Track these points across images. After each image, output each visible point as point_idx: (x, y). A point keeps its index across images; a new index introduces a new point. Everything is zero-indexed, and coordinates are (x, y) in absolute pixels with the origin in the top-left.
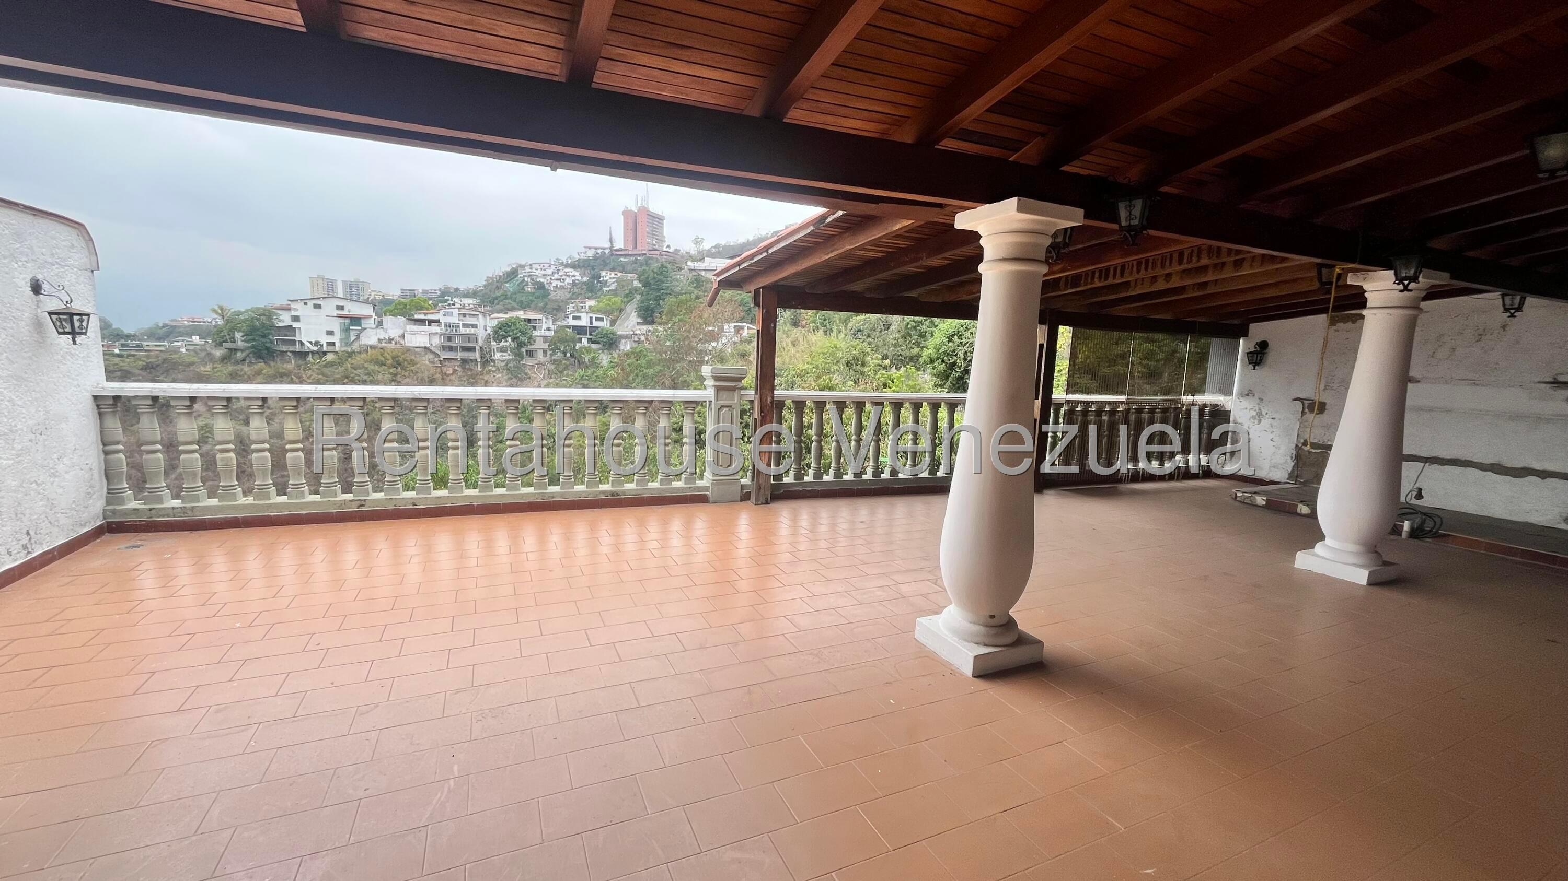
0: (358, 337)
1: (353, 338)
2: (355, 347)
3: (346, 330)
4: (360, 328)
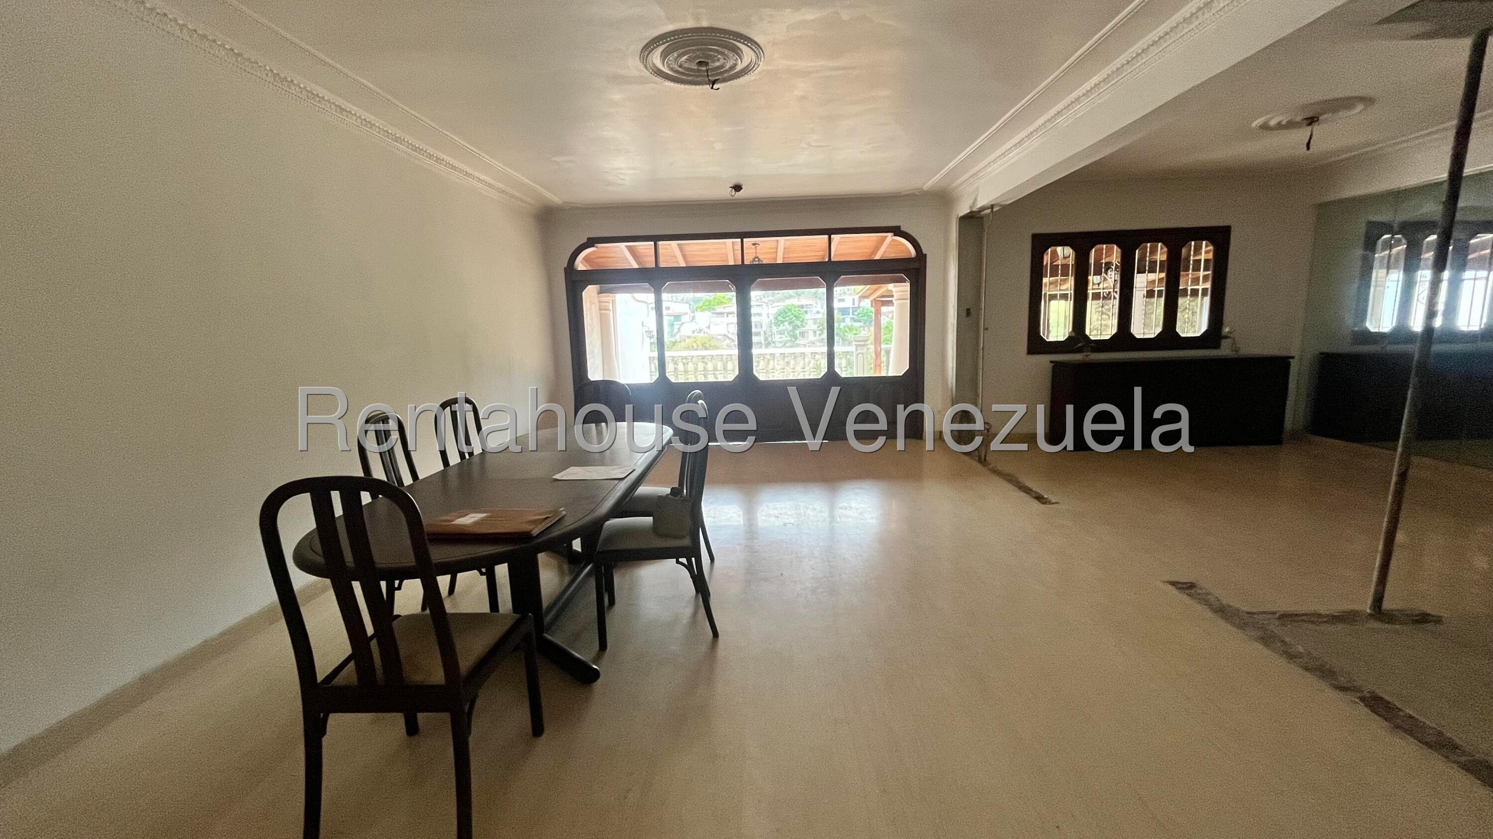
0: (679, 329)
1: (676, 330)
2: (678, 338)
4: (680, 323)
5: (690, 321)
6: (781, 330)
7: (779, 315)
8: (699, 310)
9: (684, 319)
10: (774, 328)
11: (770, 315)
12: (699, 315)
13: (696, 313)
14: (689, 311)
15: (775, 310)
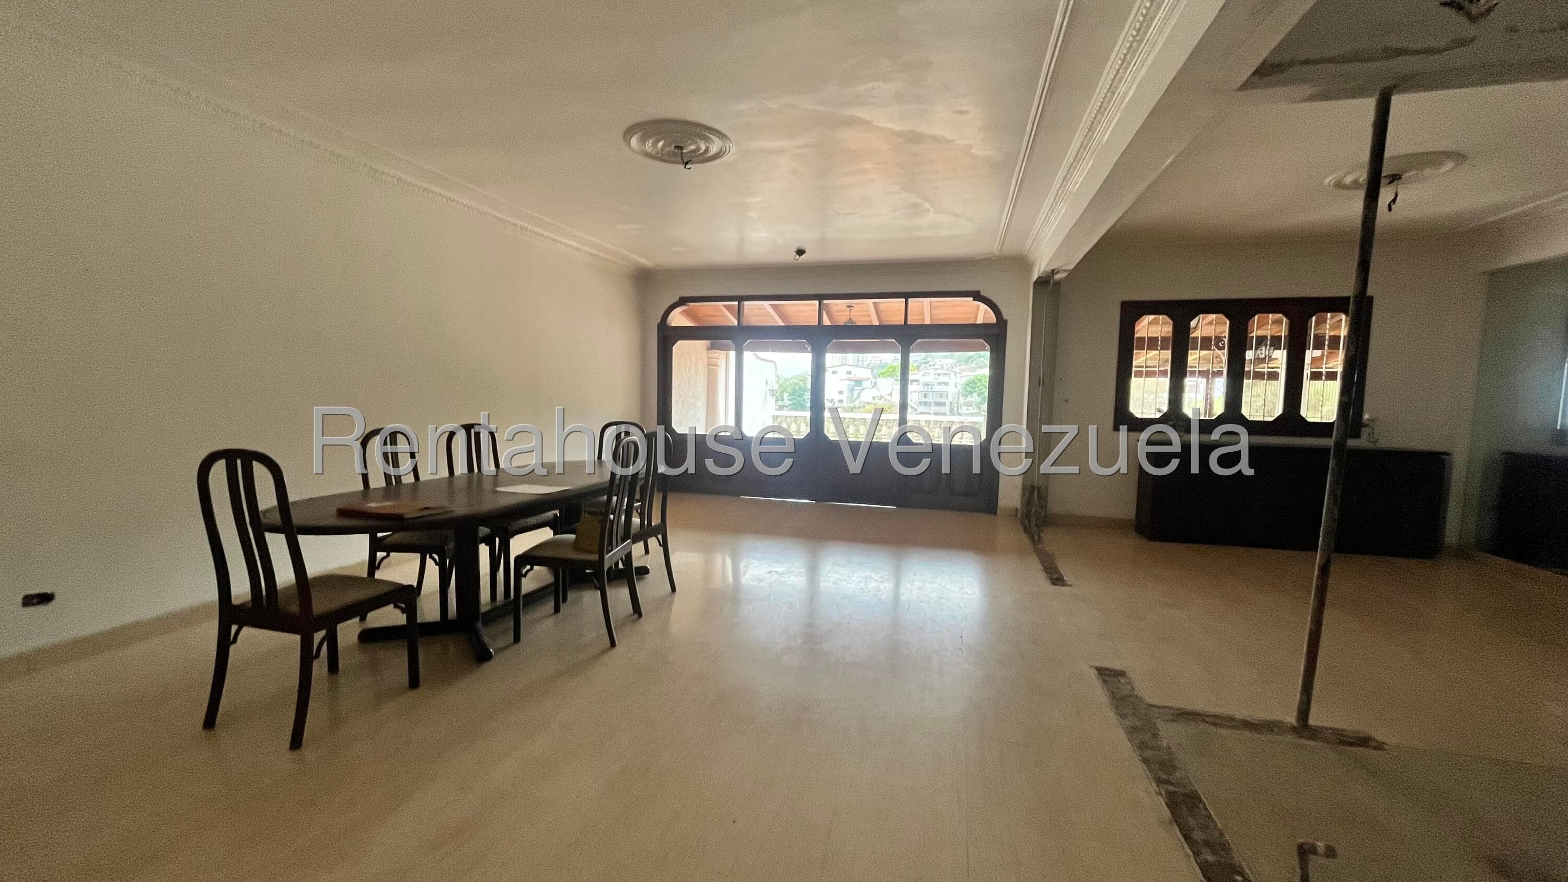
0: (859, 395)
1: (856, 396)
2: (857, 403)
3: (852, 390)
4: (861, 388)
5: (871, 386)
6: (968, 402)
7: (968, 385)
8: (881, 376)
9: (865, 384)
10: (961, 398)
11: (958, 385)
12: (881, 381)
13: (879, 380)
14: (871, 377)
15: (964, 380)
